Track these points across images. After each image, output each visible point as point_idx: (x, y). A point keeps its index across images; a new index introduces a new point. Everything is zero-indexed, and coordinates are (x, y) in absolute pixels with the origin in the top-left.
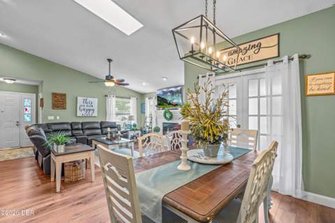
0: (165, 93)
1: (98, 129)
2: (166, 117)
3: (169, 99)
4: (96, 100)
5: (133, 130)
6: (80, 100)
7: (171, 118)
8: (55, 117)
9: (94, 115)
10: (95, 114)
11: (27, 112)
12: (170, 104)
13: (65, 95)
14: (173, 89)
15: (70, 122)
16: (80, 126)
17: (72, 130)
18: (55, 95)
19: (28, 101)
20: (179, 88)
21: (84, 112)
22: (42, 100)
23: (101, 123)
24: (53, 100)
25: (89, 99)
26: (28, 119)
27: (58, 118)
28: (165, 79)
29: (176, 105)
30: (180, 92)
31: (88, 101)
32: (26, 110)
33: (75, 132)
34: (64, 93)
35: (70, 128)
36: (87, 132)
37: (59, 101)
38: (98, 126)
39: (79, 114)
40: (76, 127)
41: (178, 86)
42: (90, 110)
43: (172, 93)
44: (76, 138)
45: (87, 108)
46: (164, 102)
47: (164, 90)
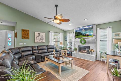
0: (80, 30)
1: (46, 49)
2: (81, 43)
3: (83, 32)
4: (45, 33)
5: (63, 49)
6: (36, 33)
7: (85, 43)
8: (23, 44)
9: (43, 42)
11: (9, 41)
12: (84, 35)
13: (28, 31)
14: (87, 27)
15: (32, 46)
16: (37, 48)
17: (33, 50)
18: (23, 31)
19: (10, 35)
20: (90, 27)
21: (38, 40)
23: (47, 46)
24: (22, 33)
25: (41, 33)
26: (10, 44)
27: (25, 43)
28: (86, 20)
29: (88, 36)
30: (92, 28)
31: (40, 34)
32: (9, 39)
33: (34, 51)
35: (31, 49)
36: (41, 51)
37: (25, 34)
38: (45, 47)
39: (36, 41)
40: (35, 48)
41: (91, 25)
42: (41, 39)
43: (86, 29)
44: (35, 56)
45: (40, 38)
46: (80, 34)
47: (80, 28)
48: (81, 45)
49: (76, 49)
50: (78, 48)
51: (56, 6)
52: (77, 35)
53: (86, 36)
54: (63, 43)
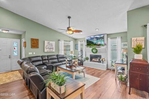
0: (92, 39)
1: (56, 59)
2: (93, 52)
3: (95, 41)
4: (54, 42)
5: (74, 59)
6: (46, 42)
7: (96, 52)
8: (33, 53)
10: (54, 51)
11: (15, 50)
12: (95, 44)
13: (38, 40)
14: (98, 36)
15: (41, 56)
16: (46, 58)
17: (43, 60)
18: (32, 40)
19: (16, 43)
20: (102, 36)
21: (48, 50)
22: (25, 43)
23: (57, 56)
24: (31, 43)
25: (51, 42)
26: (15, 54)
27: (34, 53)
28: (97, 30)
29: (100, 45)
30: (103, 38)
31: (50, 43)
32: (15, 48)
33: (44, 61)
34: (38, 38)
35: (41, 59)
36: (51, 61)
37: (35, 43)
38: (55, 57)
39: (46, 50)
40: (44, 58)
42: (51, 48)
43: (97, 39)
44: (46, 66)
45: (49, 47)
46: (92, 43)
47: (91, 37)
48: (92, 54)
49: (87, 59)
50: (89, 58)
51: (69, 17)
52: (88, 44)
53: (97, 45)
54: (73, 52)
